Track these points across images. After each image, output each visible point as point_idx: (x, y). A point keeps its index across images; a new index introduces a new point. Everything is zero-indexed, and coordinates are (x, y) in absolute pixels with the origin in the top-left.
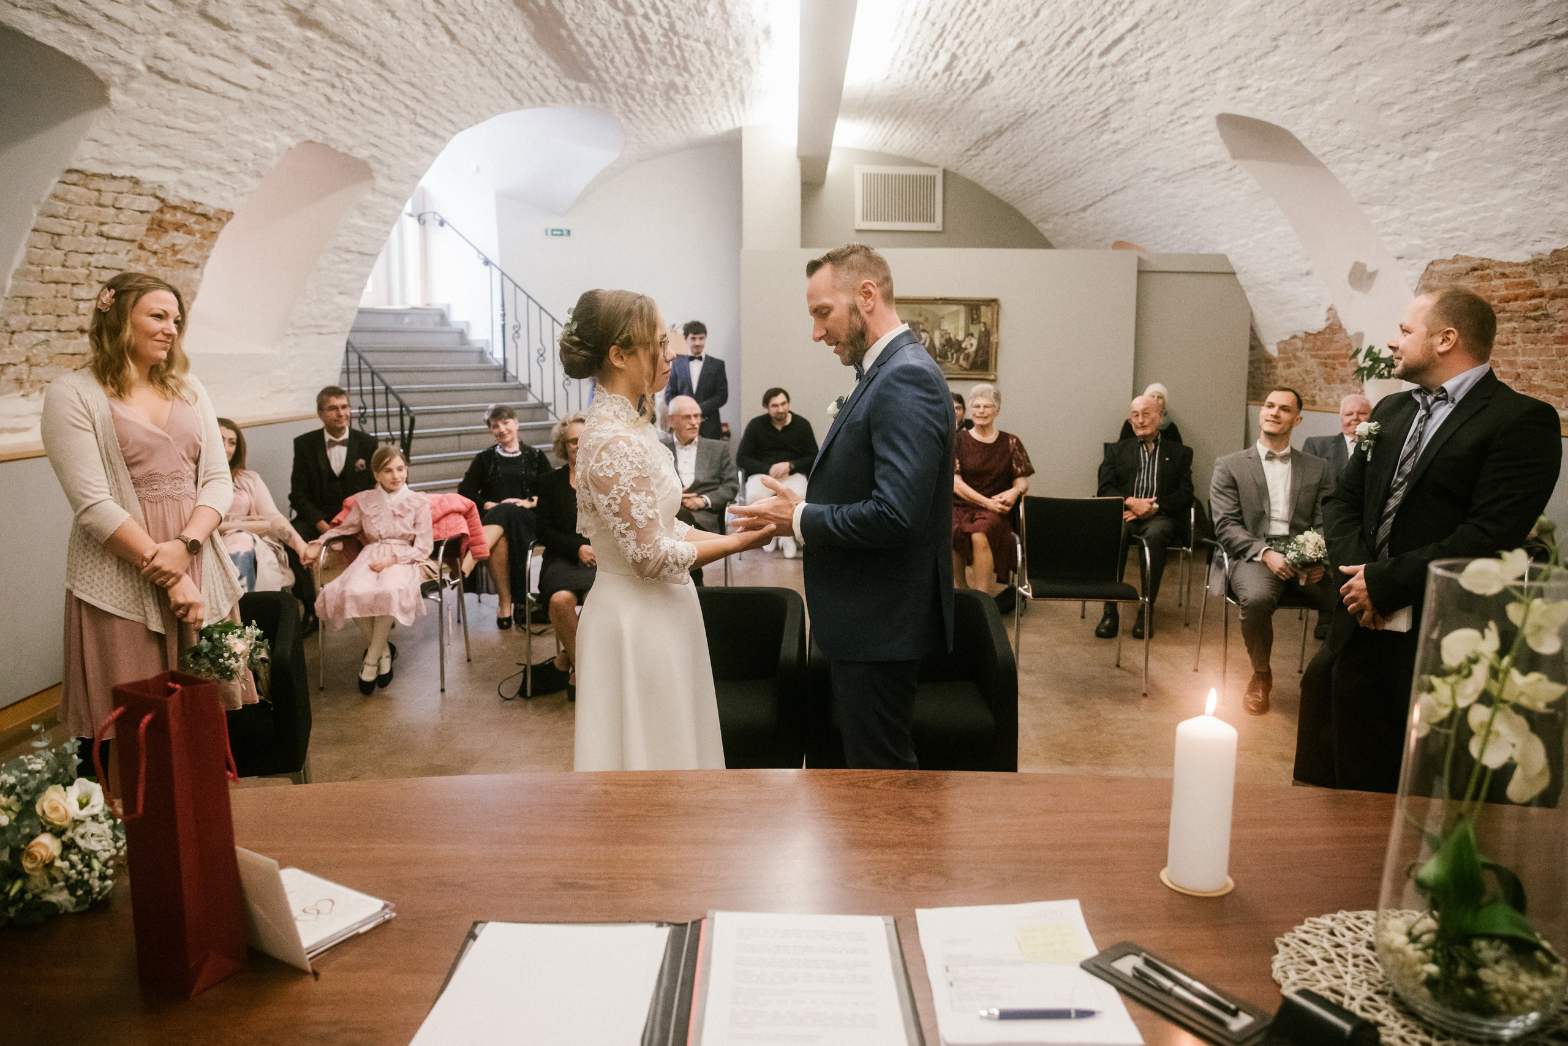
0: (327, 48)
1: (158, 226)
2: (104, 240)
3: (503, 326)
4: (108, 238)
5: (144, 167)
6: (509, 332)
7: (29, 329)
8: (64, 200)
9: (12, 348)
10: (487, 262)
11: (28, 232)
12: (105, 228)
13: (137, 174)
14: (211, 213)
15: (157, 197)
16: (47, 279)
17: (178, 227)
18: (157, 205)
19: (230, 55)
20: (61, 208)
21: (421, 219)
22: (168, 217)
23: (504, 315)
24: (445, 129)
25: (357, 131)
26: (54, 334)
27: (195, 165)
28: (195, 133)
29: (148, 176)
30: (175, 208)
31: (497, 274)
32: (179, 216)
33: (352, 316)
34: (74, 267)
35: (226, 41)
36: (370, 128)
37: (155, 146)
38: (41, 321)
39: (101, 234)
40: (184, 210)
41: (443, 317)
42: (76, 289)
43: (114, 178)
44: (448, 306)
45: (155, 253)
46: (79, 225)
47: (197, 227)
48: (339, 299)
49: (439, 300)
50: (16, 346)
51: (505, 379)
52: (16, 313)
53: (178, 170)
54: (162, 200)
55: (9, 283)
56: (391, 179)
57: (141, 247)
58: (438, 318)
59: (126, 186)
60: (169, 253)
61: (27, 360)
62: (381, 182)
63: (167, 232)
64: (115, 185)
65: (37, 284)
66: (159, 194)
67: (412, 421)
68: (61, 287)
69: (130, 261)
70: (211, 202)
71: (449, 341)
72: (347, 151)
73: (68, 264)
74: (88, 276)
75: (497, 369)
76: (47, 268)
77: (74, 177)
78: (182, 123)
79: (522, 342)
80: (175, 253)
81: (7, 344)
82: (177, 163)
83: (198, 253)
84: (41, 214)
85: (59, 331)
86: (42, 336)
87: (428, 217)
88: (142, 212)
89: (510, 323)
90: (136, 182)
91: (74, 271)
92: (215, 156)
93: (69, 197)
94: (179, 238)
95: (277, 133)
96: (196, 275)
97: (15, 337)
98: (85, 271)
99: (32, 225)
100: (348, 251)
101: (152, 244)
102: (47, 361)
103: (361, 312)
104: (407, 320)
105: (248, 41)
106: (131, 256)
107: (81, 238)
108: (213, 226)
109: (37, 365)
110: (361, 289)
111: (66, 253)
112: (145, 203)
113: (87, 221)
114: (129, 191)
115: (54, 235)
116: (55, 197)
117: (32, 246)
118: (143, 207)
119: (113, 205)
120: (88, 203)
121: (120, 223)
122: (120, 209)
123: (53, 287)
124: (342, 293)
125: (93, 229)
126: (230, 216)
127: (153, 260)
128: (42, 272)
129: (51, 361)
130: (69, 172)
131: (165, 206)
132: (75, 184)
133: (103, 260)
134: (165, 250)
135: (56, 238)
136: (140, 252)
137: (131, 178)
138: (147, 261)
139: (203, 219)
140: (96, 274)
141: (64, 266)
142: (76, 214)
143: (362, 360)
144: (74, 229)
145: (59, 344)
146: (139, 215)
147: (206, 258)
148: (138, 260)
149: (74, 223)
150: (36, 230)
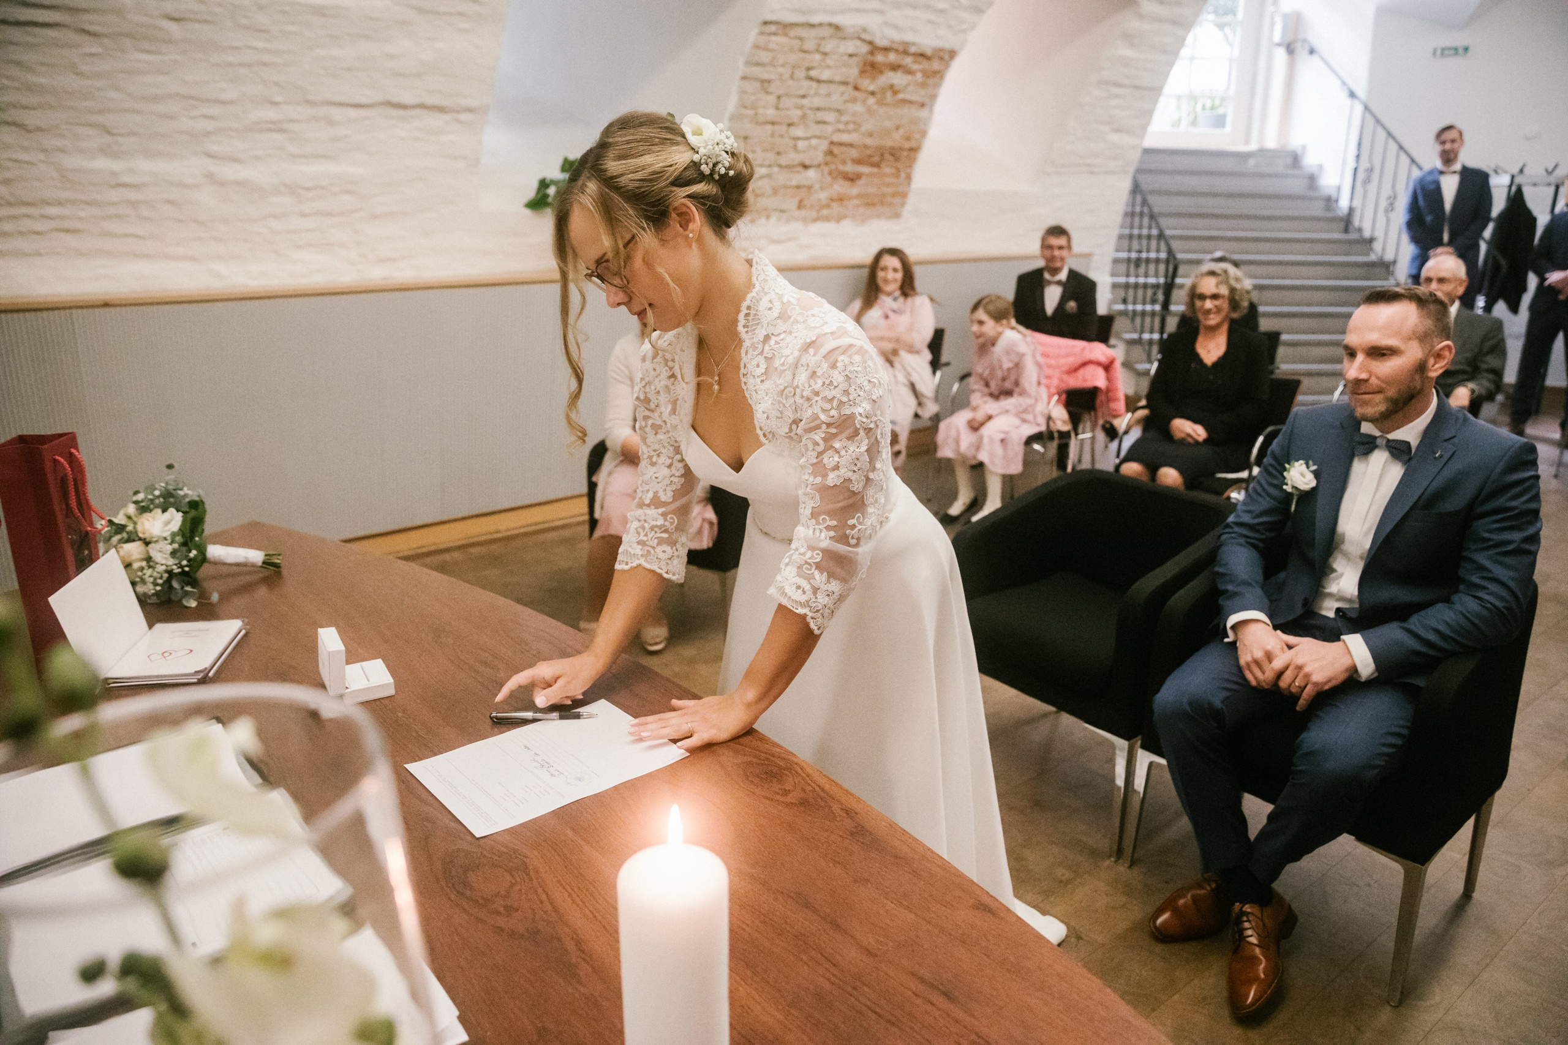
1: (871, 68)
2: (814, 84)
3: (1356, 169)
4: (819, 81)
5: (841, 12)
6: (1361, 175)
8: (766, 49)
10: (1352, 95)
11: (738, 79)
12: (813, 73)
13: (836, 19)
14: (929, 52)
15: (863, 41)
16: (762, 120)
17: (895, 67)
18: (865, 48)
20: (765, 57)
21: (1290, 49)
22: (880, 58)
23: (1358, 156)
26: (776, 169)
27: (898, 5)
29: (848, 21)
30: (886, 50)
31: (1359, 109)
32: (892, 57)
33: (1135, 156)
34: (787, 109)
39: (810, 78)
40: (897, 51)
41: (1296, 160)
42: (792, 129)
43: (812, 26)
44: (1304, 147)
45: (873, 93)
46: (786, 72)
47: (915, 67)
48: (1115, 138)
49: (1295, 142)
51: (1346, 230)
53: (880, 12)
54: (870, 43)
57: (856, 88)
58: (1289, 161)
59: (827, 32)
60: (889, 94)
62: (1150, 7)
63: (881, 72)
64: (814, 33)
66: (863, 36)
67: (1176, 269)
68: (777, 128)
69: (846, 102)
70: (926, 40)
71: (1296, 186)
73: (781, 106)
74: (804, 117)
75: (1341, 219)
76: (761, 111)
77: (773, 28)
79: (1372, 188)
80: (895, 92)
82: (876, 5)
83: (922, 92)
84: (748, 63)
85: (780, 166)
87: (1298, 46)
88: (851, 56)
89: (1364, 164)
90: (837, 28)
91: (788, 113)
93: (770, 46)
94: (897, 79)
96: (923, 113)
98: (798, 113)
99: (740, 73)
100: (1118, 85)
101: (867, 84)
102: (771, 192)
103: (1146, 151)
104: (1251, 162)
106: (846, 97)
107: (790, 82)
108: (936, 65)
109: (763, 195)
110: (1144, 127)
111: (779, 97)
112: (851, 46)
113: (794, 67)
114: (831, 37)
115: (763, 81)
116: (757, 47)
117: (743, 92)
118: (851, 50)
119: (818, 51)
120: (791, 50)
121: (828, 67)
122: (825, 54)
123: (769, 127)
124: (1117, 131)
125: (801, 74)
126: (952, 54)
127: (871, 101)
128: (756, 114)
129: (775, 192)
130: (766, 23)
131: (874, 48)
132: (775, 34)
133: (817, 102)
134: (883, 90)
135: (766, 85)
136: (856, 93)
137: (830, 25)
138: (864, 101)
139: (921, 59)
140: (811, 115)
141: (777, 108)
142: (781, 61)
143: (1144, 202)
144: (781, 75)
145: (781, 177)
146: (846, 58)
147: (934, 97)
148: (854, 100)
149: (781, 70)
150: (744, 78)
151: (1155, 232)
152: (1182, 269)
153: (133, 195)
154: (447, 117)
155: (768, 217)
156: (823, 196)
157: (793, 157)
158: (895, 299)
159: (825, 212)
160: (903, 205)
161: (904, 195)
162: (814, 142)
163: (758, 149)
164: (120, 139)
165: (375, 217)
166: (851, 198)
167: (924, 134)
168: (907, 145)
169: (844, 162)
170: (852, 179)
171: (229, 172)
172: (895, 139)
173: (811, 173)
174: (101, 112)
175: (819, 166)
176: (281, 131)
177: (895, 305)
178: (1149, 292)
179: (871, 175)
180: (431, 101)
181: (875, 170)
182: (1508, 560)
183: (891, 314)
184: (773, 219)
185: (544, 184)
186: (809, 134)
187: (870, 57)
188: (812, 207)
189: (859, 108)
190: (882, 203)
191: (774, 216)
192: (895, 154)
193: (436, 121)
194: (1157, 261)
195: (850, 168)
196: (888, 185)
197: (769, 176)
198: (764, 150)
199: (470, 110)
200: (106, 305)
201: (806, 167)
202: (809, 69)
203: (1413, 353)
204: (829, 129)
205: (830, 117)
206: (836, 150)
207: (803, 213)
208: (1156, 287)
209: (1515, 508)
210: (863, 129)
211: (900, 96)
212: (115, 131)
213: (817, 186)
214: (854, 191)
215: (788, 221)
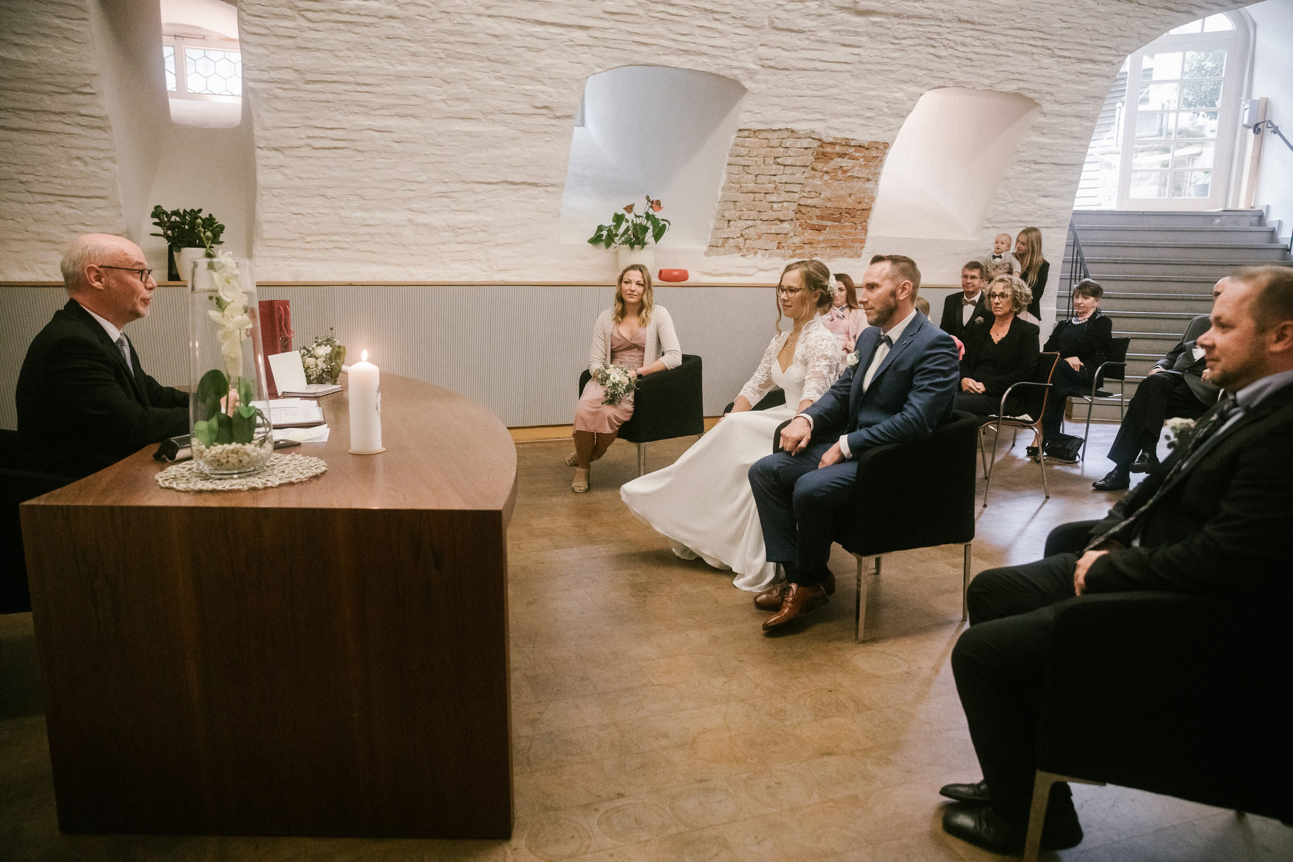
0: (899, 24)
1: (822, 156)
2: (782, 167)
4: (784, 165)
5: (794, 121)
7: (740, 219)
8: (743, 146)
9: (729, 229)
11: (725, 166)
12: (779, 160)
13: (791, 126)
14: (866, 145)
15: (814, 139)
16: (745, 191)
17: (842, 155)
18: (816, 144)
19: (818, 46)
20: (743, 151)
21: (1257, 130)
22: (828, 149)
24: (1101, 54)
25: (990, 72)
26: (759, 222)
27: (835, 115)
28: (822, 96)
29: (800, 127)
30: (832, 143)
32: (838, 149)
33: (1068, 216)
34: (763, 183)
35: (807, 39)
36: (1000, 68)
37: (795, 109)
38: (746, 214)
39: (778, 164)
40: (840, 144)
41: (1261, 218)
42: (768, 196)
43: (774, 131)
44: (1268, 208)
45: (827, 172)
46: (760, 160)
47: (857, 154)
48: (1044, 201)
49: (1261, 204)
50: (733, 228)
52: (730, 209)
53: (822, 120)
54: (820, 140)
55: (720, 193)
56: (1060, 103)
57: (813, 169)
58: (1255, 219)
59: (785, 134)
60: (840, 173)
61: (742, 235)
63: (831, 159)
64: (776, 135)
65: (739, 194)
66: (813, 136)
68: (757, 195)
69: (807, 178)
70: (863, 137)
71: (1258, 239)
73: (759, 181)
74: (776, 188)
76: (744, 185)
77: (746, 133)
78: (807, 92)
80: (845, 172)
81: (726, 227)
82: (819, 116)
83: (867, 171)
84: (731, 155)
86: (750, 223)
87: (1264, 126)
88: (806, 148)
90: (792, 131)
91: (763, 186)
92: (849, 108)
93: (746, 145)
94: (845, 163)
95: (900, 86)
96: (869, 185)
97: (731, 223)
98: (772, 185)
99: (727, 162)
100: (1037, 163)
101: (819, 166)
102: (756, 237)
103: (1077, 214)
104: (1217, 221)
105: (826, 34)
106: (806, 175)
107: (764, 167)
108: (874, 153)
111: (756, 176)
112: (805, 143)
113: (765, 157)
114: (789, 137)
115: (744, 166)
116: (736, 145)
117: (730, 173)
118: (806, 145)
119: (781, 146)
120: (762, 146)
121: (790, 156)
122: (786, 148)
123: (752, 195)
124: (1045, 196)
125: (770, 161)
126: (886, 146)
127: (826, 177)
128: (741, 187)
129: (760, 237)
130: (740, 130)
131: (823, 144)
132: (748, 137)
133: (784, 178)
134: (835, 170)
135: (747, 168)
136: (813, 172)
137: (787, 129)
138: (821, 178)
139: (859, 148)
140: (782, 187)
141: (756, 183)
142: (755, 154)
144: (756, 162)
145: (764, 228)
146: (802, 150)
147: (877, 175)
148: (813, 177)
149: (755, 159)
150: (730, 164)
153: (372, 230)
154: (540, 189)
156: (797, 240)
157: (770, 215)
158: (842, 310)
159: (798, 252)
160: (861, 248)
161: (863, 241)
162: (785, 204)
164: (369, 202)
165: (498, 245)
166: (819, 242)
167: (873, 199)
168: (860, 207)
169: (811, 218)
170: (819, 229)
171: (421, 219)
172: (850, 202)
173: (786, 225)
174: (361, 188)
175: (792, 220)
176: (448, 197)
177: (840, 313)
179: (833, 227)
180: (530, 180)
181: (837, 223)
182: (920, 395)
183: (836, 318)
184: (759, 255)
185: (600, 228)
186: (781, 200)
187: (820, 149)
188: (788, 247)
189: (818, 182)
190: (844, 246)
191: (760, 252)
192: (850, 212)
193: (533, 191)
195: (815, 222)
196: (848, 234)
197: (753, 226)
199: (552, 185)
200: (351, 285)
201: (781, 221)
203: (886, 287)
204: (797, 196)
205: (796, 188)
206: (804, 210)
207: (783, 251)
209: (928, 368)
210: (823, 196)
211: (849, 174)
212: (366, 198)
213: (792, 234)
214: (821, 238)
215: (771, 256)
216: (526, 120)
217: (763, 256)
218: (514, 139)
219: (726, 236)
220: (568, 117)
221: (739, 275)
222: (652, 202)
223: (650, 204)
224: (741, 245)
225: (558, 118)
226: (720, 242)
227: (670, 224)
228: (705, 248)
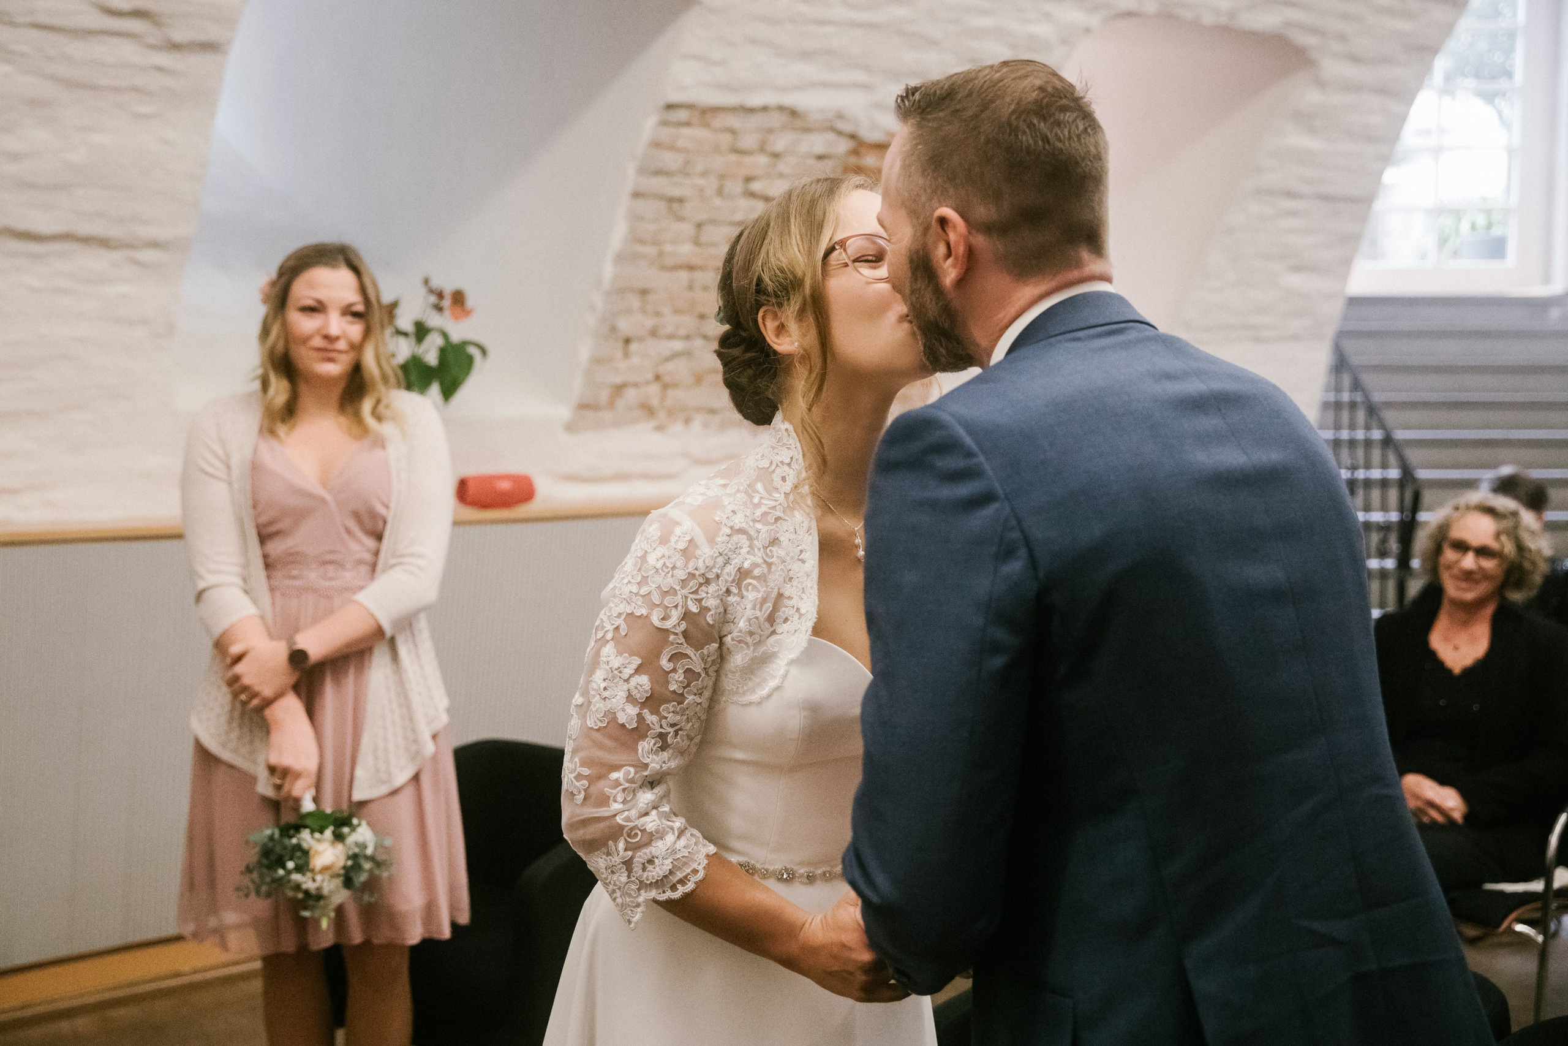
5: (799, 88)
7: (653, 335)
8: (672, 148)
9: (628, 362)
11: (626, 197)
12: (756, 186)
13: (791, 100)
15: (840, 133)
16: (669, 261)
20: (671, 161)
29: (811, 102)
33: (1335, 309)
34: (714, 244)
37: (806, 55)
38: (670, 322)
39: (752, 195)
43: (751, 111)
46: (711, 184)
48: (1295, 281)
50: (637, 360)
52: (629, 311)
53: (866, 87)
54: (853, 137)
55: (609, 270)
56: (1356, 59)
59: (776, 120)
61: (658, 378)
62: (1332, 68)
64: (754, 121)
65: (654, 271)
66: (841, 126)
67: (1416, 496)
72: (1223, 20)
73: (704, 238)
76: (668, 248)
77: (682, 115)
81: (620, 355)
82: (859, 76)
84: (642, 171)
86: (678, 345)
88: (820, 157)
90: (793, 113)
91: (713, 249)
93: (679, 144)
97: (634, 347)
99: (629, 187)
100: (1290, 194)
102: (691, 380)
103: (1354, 302)
107: (717, 202)
109: (675, 385)
110: (1347, 263)
111: (699, 226)
112: (819, 143)
113: (722, 177)
114: (784, 128)
115: (671, 200)
116: (657, 145)
117: (635, 218)
118: (819, 149)
119: (762, 150)
120: (717, 149)
121: (781, 176)
122: (776, 156)
123: (684, 275)
124: (1296, 269)
125: (735, 187)
128: (661, 254)
129: (699, 379)
130: (670, 107)
131: (859, 146)
132: (687, 124)
135: (676, 206)
137: (781, 108)
141: (697, 242)
142: (699, 168)
143: (1356, 386)
144: (701, 190)
146: (811, 162)
149: (701, 182)
150: (637, 195)
151: (1377, 435)
152: (1427, 496)
154: (116, 256)
155: (687, 421)
163: (666, 310)
178: (1375, 538)
180: (85, 228)
184: (697, 425)
187: (853, 160)
191: (699, 418)
194: (1384, 483)
197: (687, 354)
198: (677, 311)
199: (155, 244)
202: (748, 180)
208: (1385, 528)
215: (724, 426)
216: (75, 48)
217: (706, 425)
218: (34, 103)
219: (619, 380)
220: (210, 47)
221: (647, 477)
222: (440, 295)
223: (433, 299)
224: (655, 402)
225: (175, 47)
226: (604, 395)
227: (484, 351)
228: (564, 412)
